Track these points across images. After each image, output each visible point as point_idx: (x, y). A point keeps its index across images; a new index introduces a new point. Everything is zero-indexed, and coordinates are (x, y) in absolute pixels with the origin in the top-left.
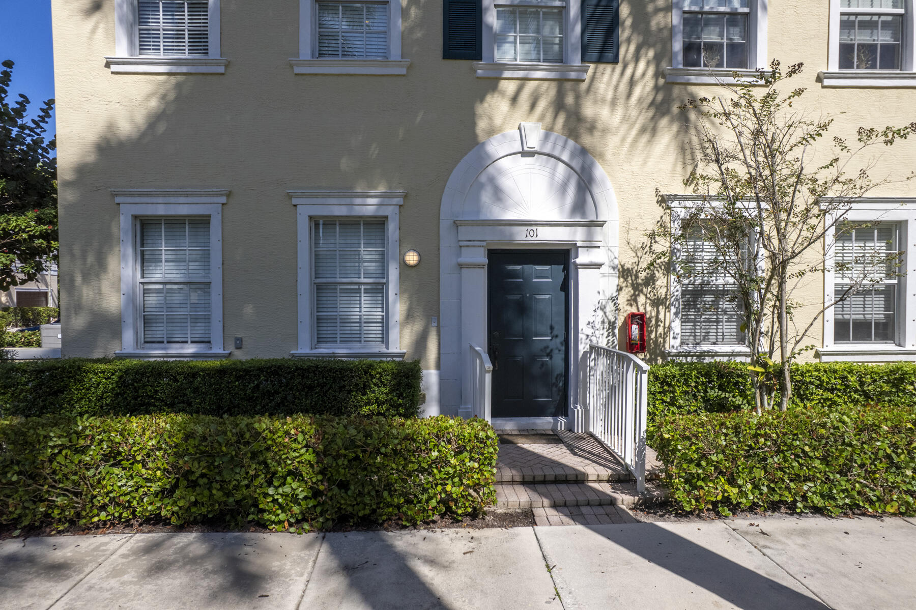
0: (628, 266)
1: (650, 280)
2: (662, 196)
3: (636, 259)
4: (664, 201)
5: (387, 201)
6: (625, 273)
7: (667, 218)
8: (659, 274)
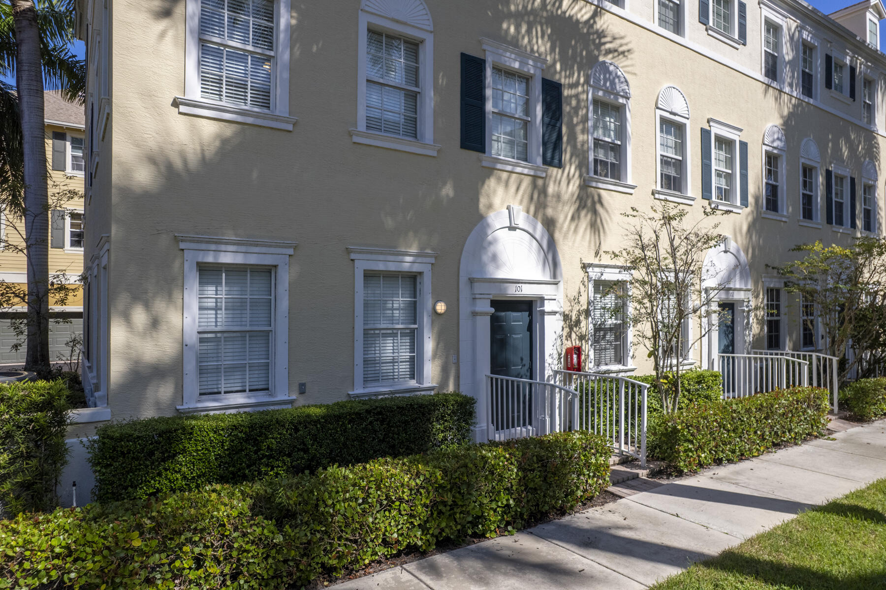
0: (567, 312)
1: (578, 322)
2: (584, 264)
3: (570, 308)
4: (585, 267)
5: (420, 260)
6: (566, 317)
7: (586, 279)
8: (582, 318)
